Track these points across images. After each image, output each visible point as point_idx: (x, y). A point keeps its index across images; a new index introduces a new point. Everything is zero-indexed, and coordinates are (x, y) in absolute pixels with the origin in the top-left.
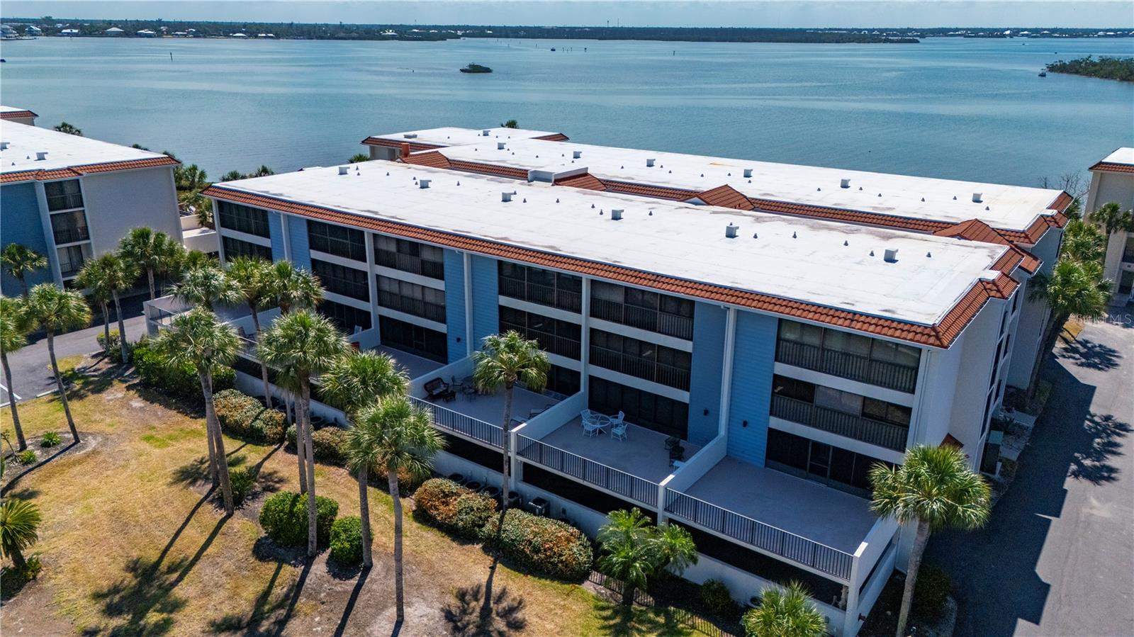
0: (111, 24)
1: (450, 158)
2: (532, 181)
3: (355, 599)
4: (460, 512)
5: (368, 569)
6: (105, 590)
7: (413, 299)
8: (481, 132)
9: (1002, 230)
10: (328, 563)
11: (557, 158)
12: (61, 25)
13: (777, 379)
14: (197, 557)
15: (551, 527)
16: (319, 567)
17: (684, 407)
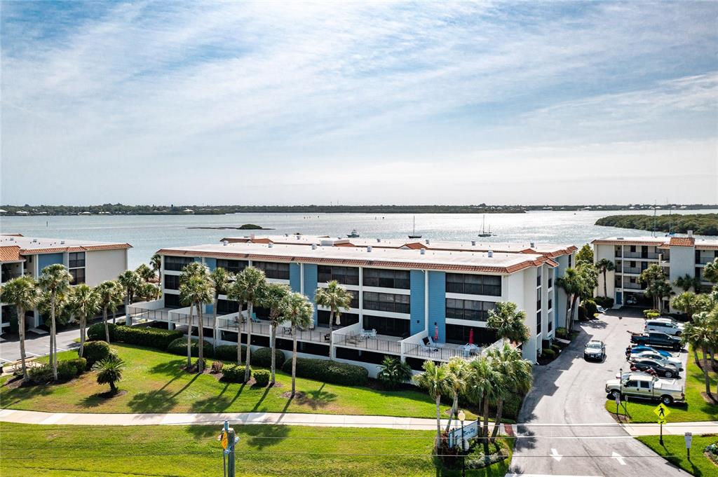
2: (322, 246)
3: (268, 392)
5: (273, 384)
9: (542, 253)
13: (447, 300)
17: (408, 321)
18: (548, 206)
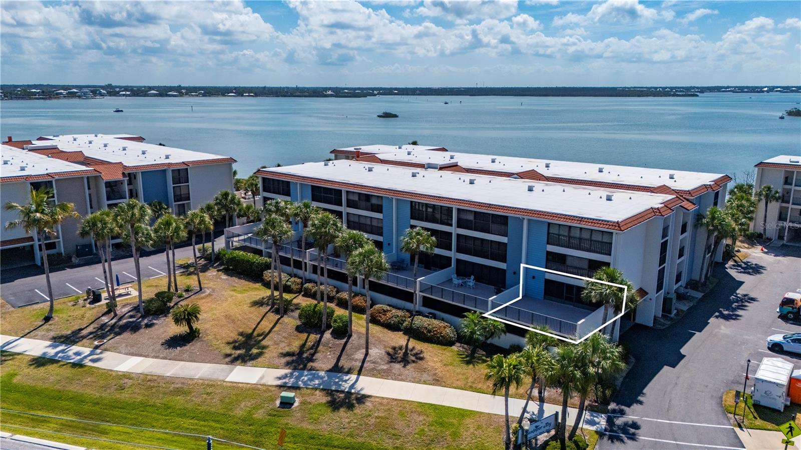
0: (151, 88)
1: (381, 159)
2: (427, 168)
3: (346, 346)
4: (392, 317)
5: (350, 336)
6: (231, 341)
7: (366, 224)
8: (397, 147)
9: (678, 190)
10: (331, 334)
11: (442, 158)
12: (118, 89)
13: (548, 253)
14: (270, 331)
15: (436, 322)
16: (327, 335)
17: (504, 271)
18: (728, 87)
